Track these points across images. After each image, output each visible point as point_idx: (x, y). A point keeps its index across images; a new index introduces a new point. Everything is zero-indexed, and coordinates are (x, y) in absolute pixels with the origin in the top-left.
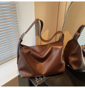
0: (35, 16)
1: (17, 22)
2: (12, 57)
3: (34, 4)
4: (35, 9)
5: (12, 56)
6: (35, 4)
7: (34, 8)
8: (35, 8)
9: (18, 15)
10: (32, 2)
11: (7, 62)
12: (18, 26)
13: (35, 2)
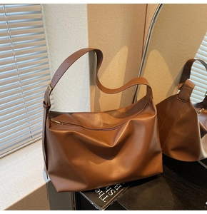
0: (89, 37)
1: (44, 54)
2: (33, 138)
3: (86, 9)
4: (89, 22)
5: (34, 135)
6: (88, 8)
7: (86, 18)
8: (89, 18)
9: (48, 37)
10: (82, 5)
11: (22, 150)
12: (48, 63)
13: (89, 6)
